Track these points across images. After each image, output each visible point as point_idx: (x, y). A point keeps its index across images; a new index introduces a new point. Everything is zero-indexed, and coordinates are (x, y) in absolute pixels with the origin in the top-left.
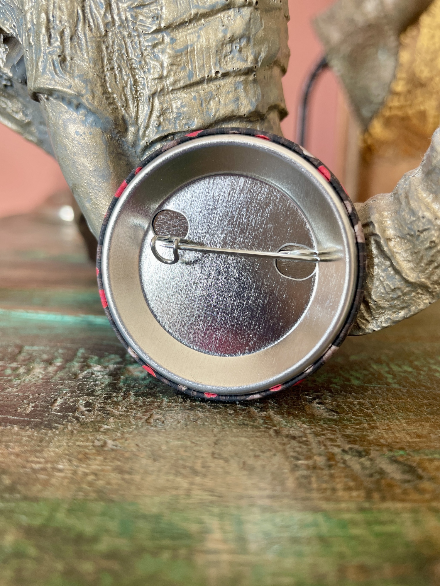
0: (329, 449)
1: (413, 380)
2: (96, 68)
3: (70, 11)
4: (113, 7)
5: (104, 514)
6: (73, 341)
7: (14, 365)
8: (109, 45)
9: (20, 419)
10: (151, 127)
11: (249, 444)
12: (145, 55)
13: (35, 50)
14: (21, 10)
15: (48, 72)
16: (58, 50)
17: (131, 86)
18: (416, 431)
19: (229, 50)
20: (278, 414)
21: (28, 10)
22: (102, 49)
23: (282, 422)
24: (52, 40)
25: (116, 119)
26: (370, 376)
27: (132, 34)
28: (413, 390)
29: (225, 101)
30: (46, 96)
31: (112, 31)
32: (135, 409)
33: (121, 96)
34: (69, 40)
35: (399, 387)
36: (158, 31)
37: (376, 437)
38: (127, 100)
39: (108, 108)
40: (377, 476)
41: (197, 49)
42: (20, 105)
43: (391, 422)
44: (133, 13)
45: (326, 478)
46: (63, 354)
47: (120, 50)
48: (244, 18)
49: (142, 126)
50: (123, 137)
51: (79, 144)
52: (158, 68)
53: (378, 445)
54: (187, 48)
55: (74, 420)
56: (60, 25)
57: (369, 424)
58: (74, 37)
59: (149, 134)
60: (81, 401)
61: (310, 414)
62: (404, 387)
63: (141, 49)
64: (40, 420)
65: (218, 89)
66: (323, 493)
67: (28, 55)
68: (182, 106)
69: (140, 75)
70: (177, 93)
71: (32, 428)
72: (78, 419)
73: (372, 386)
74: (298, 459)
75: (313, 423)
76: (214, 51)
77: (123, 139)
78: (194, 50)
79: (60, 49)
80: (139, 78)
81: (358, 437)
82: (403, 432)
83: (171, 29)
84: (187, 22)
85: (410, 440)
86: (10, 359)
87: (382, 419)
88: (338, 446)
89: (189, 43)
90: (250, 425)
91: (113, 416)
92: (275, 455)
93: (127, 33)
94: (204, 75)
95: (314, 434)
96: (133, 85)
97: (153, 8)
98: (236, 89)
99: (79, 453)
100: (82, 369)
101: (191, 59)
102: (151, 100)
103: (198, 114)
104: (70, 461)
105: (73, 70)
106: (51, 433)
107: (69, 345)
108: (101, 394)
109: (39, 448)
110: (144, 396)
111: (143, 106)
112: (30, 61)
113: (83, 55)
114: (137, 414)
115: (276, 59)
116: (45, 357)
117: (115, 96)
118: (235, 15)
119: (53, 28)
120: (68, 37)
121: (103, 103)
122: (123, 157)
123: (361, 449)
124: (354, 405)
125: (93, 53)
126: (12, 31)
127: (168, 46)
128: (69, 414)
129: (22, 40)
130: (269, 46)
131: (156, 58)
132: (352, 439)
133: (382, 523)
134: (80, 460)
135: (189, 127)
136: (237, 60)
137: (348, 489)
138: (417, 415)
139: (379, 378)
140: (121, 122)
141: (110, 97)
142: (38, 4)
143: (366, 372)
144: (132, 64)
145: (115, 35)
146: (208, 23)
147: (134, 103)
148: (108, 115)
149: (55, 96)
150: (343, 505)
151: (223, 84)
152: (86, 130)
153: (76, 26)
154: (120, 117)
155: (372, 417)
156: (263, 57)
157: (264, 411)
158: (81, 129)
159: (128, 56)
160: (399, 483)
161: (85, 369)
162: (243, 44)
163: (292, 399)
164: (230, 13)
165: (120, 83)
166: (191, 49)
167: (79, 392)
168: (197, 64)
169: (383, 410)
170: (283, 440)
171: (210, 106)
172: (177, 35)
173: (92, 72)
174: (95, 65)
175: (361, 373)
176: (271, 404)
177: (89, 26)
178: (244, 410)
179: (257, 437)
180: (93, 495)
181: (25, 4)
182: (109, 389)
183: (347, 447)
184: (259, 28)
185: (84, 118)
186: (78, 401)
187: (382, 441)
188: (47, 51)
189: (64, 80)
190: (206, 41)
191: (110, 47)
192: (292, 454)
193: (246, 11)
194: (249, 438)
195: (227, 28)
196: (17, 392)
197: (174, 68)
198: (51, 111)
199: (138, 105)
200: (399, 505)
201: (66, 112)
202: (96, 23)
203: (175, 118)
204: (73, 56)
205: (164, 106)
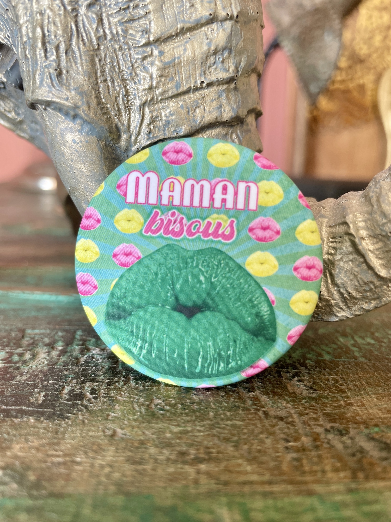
0: (313, 429)
1: (376, 353)
2: (91, 80)
3: (64, 26)
4: (104, 21)
5: (125, 508)
6: (70, 322)
7: (20, 350)
8: (101, 58)
9: (34, 410)
10: (142, 134)
11: (243, 427)
12: (135, 66)
13: (31, 62)
14: (16, 23)
15: (45, 85)
16: (54, 64)
17: (123, 96)
18: (386, 406)
19: (212, 62)
20: (264, 394)
21: (23, 24)
22: (95, 62)
23: (268, 402)
24: (48, 54)
25: (110, 128)
26: (339, 350)
27: (123, 47)
28: (378, 364)
29: (209, 108)
30: (43, 107)
31: (104, 45)
32: (136, 395)
33: (114, 106)
34: (64, 54)
35: (365, 361)
36: (148, 44)
37: (353, 415)
38: (119, 110)
39: (102, 118)
40: (359, 456)
41: (184, 61)
42: (12, 105)
43: (364, 398)
44: (123, 27)
45: (315, 459)
46: (62, 337)
47: (112, 62)
48: (227, 31)
49: (134, 133)
50: (116, 143)
51: (76, 151)
52: (148, 79)
53: (356, 423)
54: (174, 60)
55: (83, 408)
56: (55, 40)
57: (344, 401)
58: (69, 51)
59: (140, 141)
60: (86, 388)
61: (292, 393)
62: (370, 360)
63: (131, 61)
64: (52, 410)
65: (203, 97)
66: (314, 475)
67: (24, 66)
68: (171, 114)
69: (131, 86)
70: (165, 103)
71: (46, 419)
72: (86, 407)
73: (343, 361)
74: (288, 441)
75: (296, 402)
76: (199, 63)
77: (116, 145)
78: (181, 62)
79: (56, 63)
80: (130, 88)
81: (337, 415)
82: (375, 408)
83: (159, 42)
84: (173, 36)
85: (382, 416)
86: (14, 344)
87: (356, 395)
88: (321, 426)
89: (176, 56)
90: (242, 407)
91: (118, 403)
92: (267, 438)
93: (118, 46)
94: (191, 85)
95: (299, 413)
96: (125, 95)
97: (142, 23)
98: (219, 97)
99: (93, 444)
100: (82, 352)
101: (178, 71)
102: (142, 109)
103: (185, 121)
104: (86, 453)
105: (69, 83)
106: (65, 423)
107: (67, 327)
108: (103, 379)
109: (55, 441)
110: (142, 380)
111: (135, 115)
112: (27, 73)
113: (78, 68)
114: (139, 399)
115: (253, 67)
116: (47, 340)
117: (108, 106)
118: (218, 29)
119: (49, 42)
120: (63, 51)
121: (98, 113)
122: (116, 162)
123: (341, 427)
124: (329, 382)
125: (87, 66)
126: (6, 41)
127: (157, 59)
128: (78, 402)
129: (18, 51)
130: (248, 56)
131: (146, 70)
132: (332, 418)
133: (369, 503)
134: (95, 452)
135: (177, 134)
136: (220, 70)
137: (336, 470)
138: (384, 390)
139: (347, 352)
140: (114, 130)
141: (104, 107)
142: (33, 18)
143: (334, 346)
144: (123, 75)
145: (106, 48)
146: (193, 37)
147: (126, 112)
148: (102, 125)
149: (52, 107)
150: (334, 487)
151: (207, 93)
152: (82, 139)
153: (71, 40)
154: (114, 125)
155: (346, 393)
156: (243, 66)
157: (252, 392)
158: (77, 137)
159: (119, 68)
160: (378, 462)
161: (85, 353)
162: (225, 57)
163: (275, 377)
164: (213, 27)
165: (112, 94)
166: (178, 61)
167: (83, 378)
168: (184, 75)
169: (355, 385)
170: (272, 422)
171: (196, 113)
172: (165, 48)
173: (87, 85)
174: (89, 77)
175: (331, 347)
176: (257, 383)
177: (83, 40)
178: (234, 391)
179: (249, 420)
180: (112, 488)
181: (20, 18)
182: (110, 374)
183: (328, 426)
184: (240, 39)
185: (80, 128)
186: (84, 387)
187: (358, 418)
188: (44, 64)
189: (61, 93)
190: (192, 54)
191: (103, 60)
192: (282, 436)
193: (228, 25)
194: (242, 421)
195: (211, 41)
196: (27, 380)
197: (163, 79)
198: (48, 120)
199: (130, 113)
200: (381, 484)
201: (64, 122)
202: (89, 37)
203: (164, 125)
204: (69, 69)
205: (154, 114)
